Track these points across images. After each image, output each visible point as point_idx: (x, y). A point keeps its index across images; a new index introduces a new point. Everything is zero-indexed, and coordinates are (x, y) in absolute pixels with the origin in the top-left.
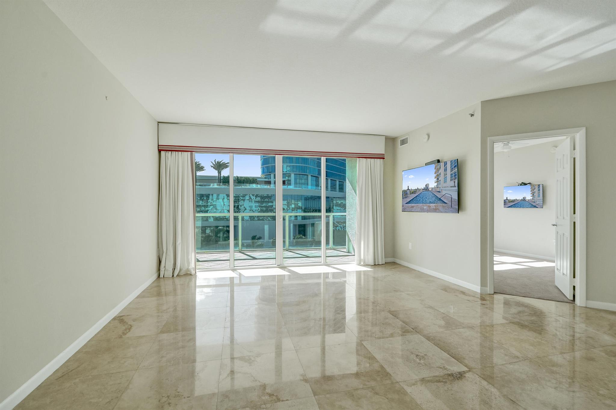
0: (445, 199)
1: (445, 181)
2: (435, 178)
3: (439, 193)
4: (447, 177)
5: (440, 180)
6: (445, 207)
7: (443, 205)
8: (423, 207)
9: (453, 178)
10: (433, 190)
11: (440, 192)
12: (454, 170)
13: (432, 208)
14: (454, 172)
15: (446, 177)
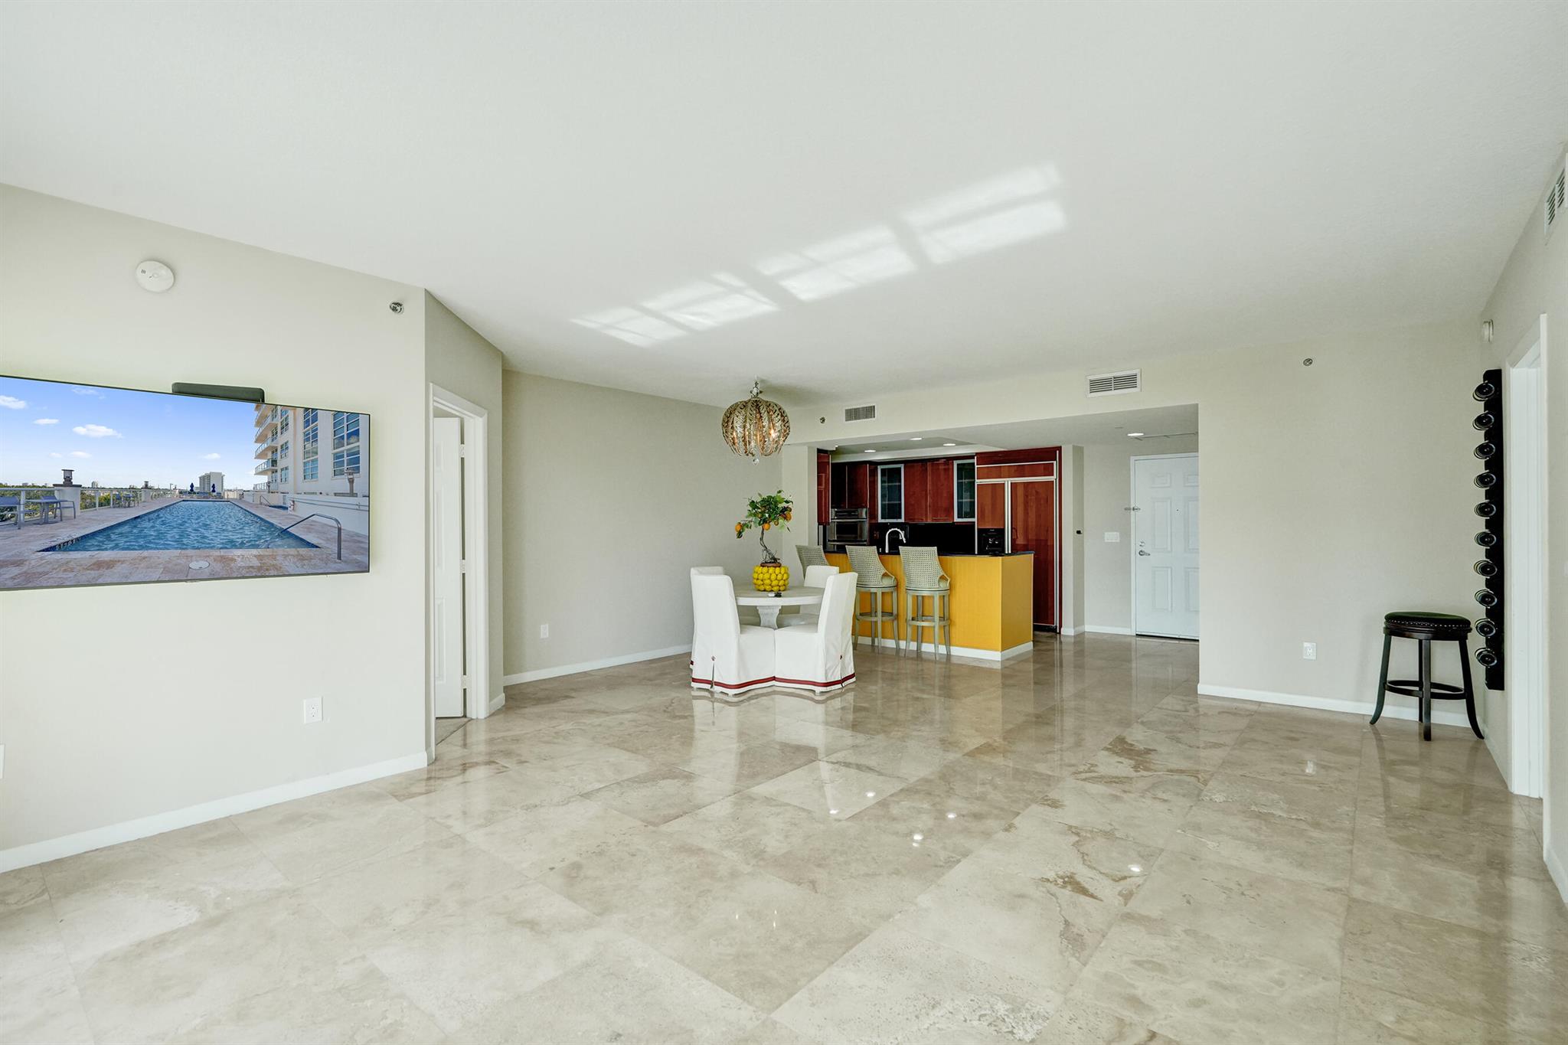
0: (310, 532)
1: (309, 472)
2: (259, 457)
3: (282, 511)
4: (317, 460)
5: (287, 468)
6: (311, 559)
7: (301, 553)
8: (183, 561)
9: (345, 467)
10: (246, 498)
11: (286, 508)
12: (348, 444)
13: (243, 564)
14: (347, 450)
15: (312, 461)
